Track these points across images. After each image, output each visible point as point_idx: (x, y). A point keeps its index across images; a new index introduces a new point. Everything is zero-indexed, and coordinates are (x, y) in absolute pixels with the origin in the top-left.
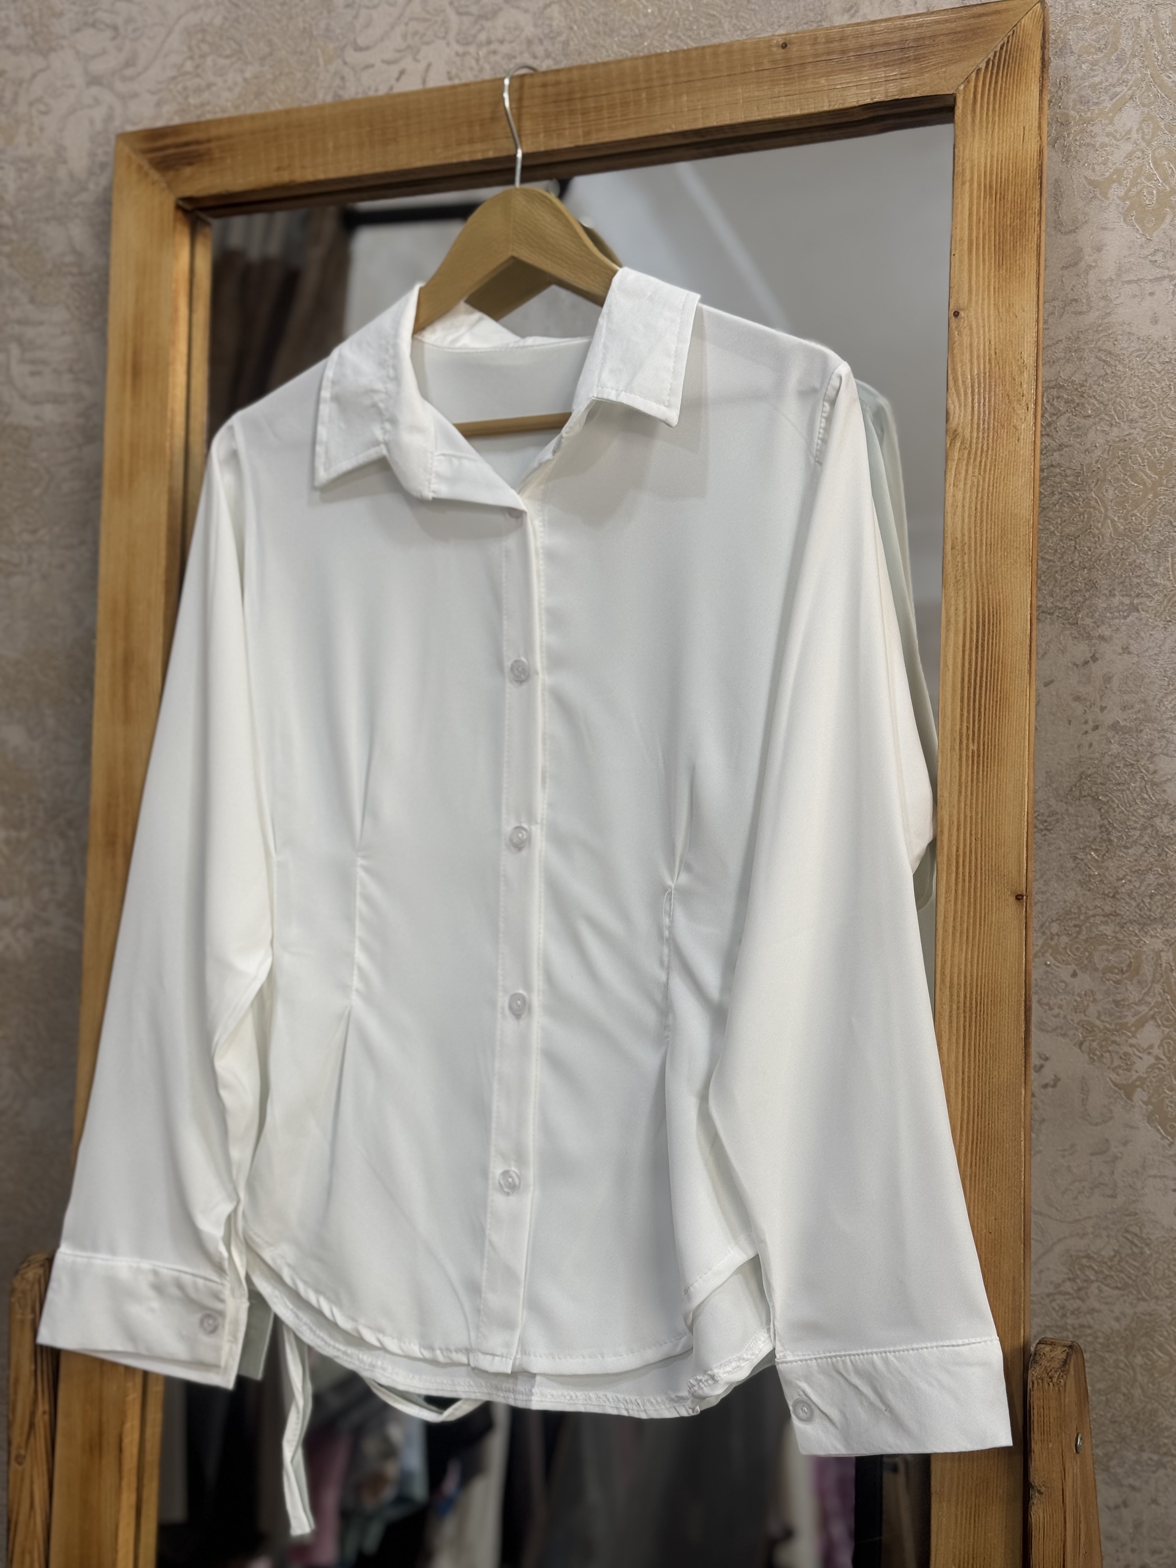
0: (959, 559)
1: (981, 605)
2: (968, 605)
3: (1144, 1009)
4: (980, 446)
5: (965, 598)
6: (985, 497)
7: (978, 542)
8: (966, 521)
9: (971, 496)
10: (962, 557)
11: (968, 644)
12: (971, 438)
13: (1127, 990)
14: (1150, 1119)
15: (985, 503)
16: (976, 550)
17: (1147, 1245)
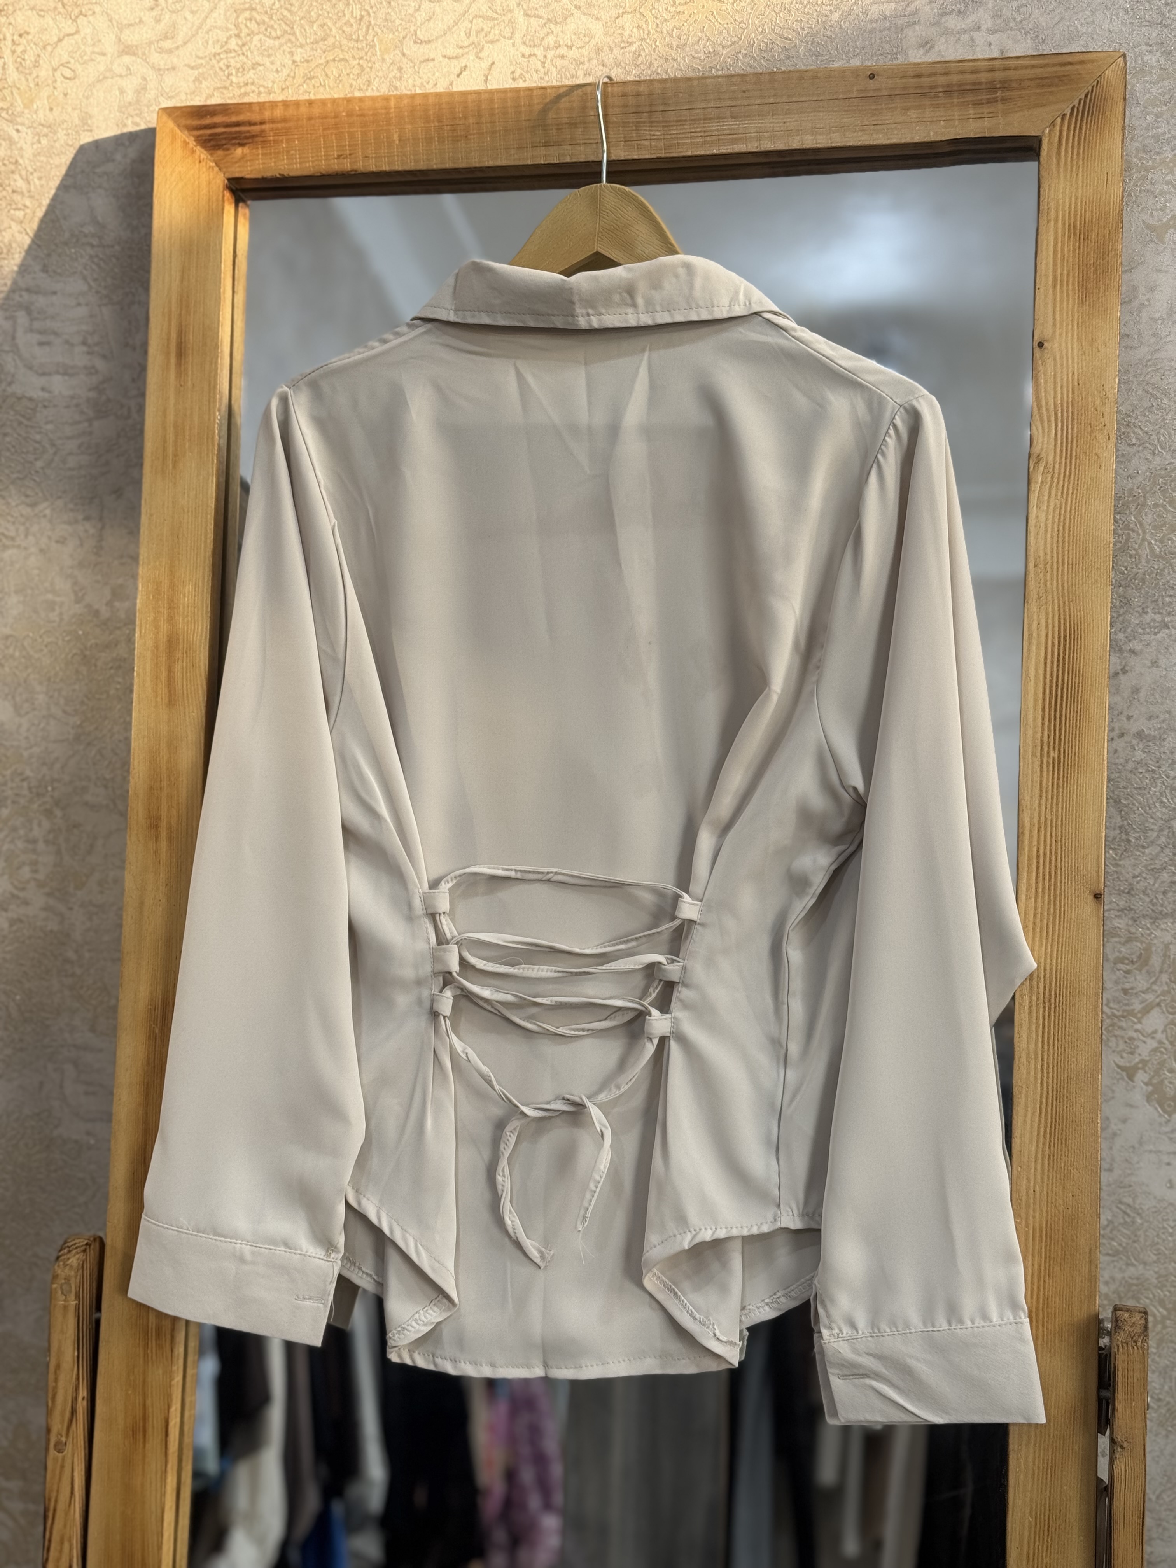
0: (1041, 576)
1: (1062, 622)
2: (1050, 621)
3: (1150, 997)
4: (1063, 471)
5: (1047, 614)
6: (1067, 520)
7: (1060, 561)
8: (1049, 540)
9: (1054, 517)
10: (1045, 575)
11: (1049, 657)
12: (1054, 463)
13: (1136, 979)
14: (1149, 1098)
15: (1067, 524)
16: (1058, 568)
17: (1139, 1214)
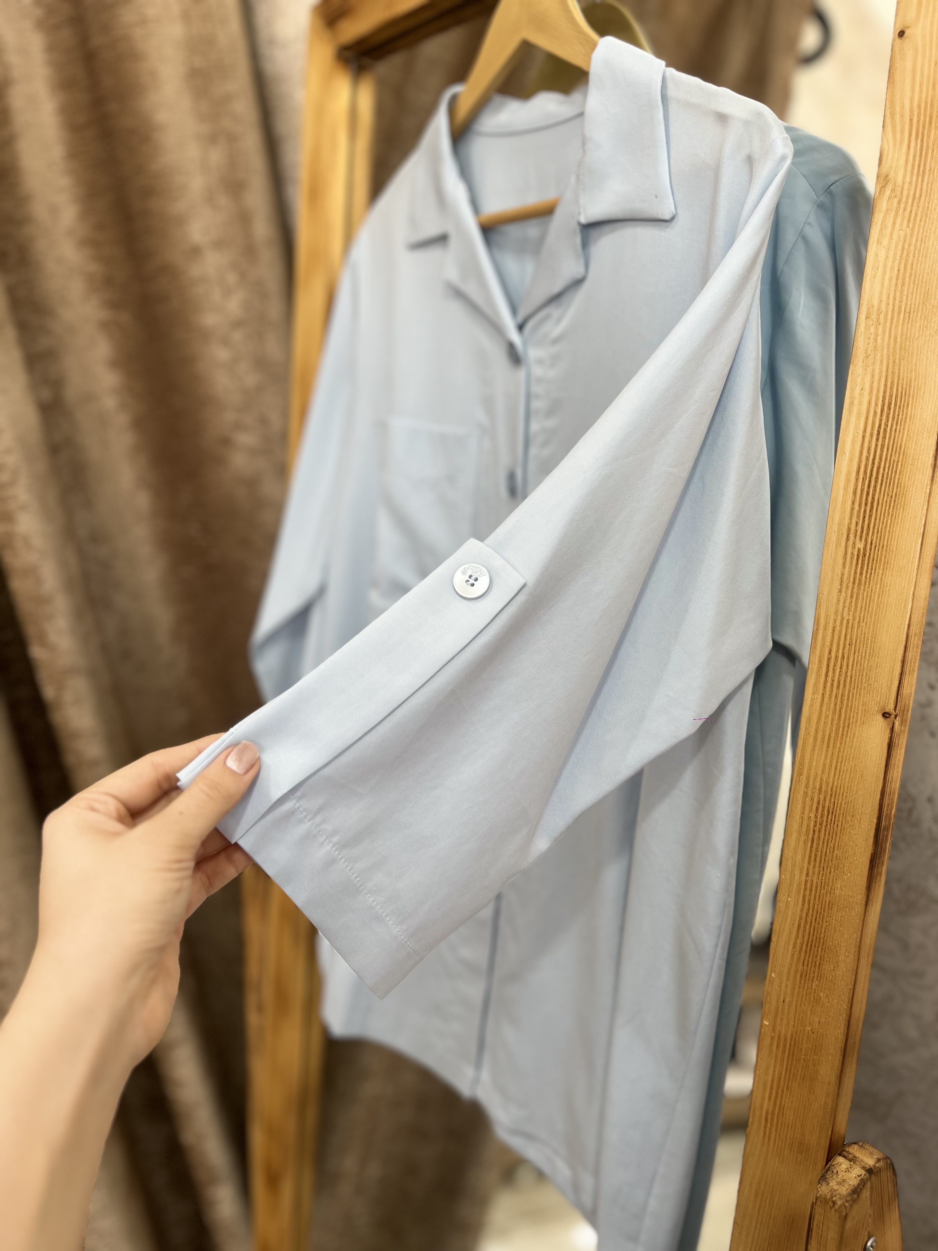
1: (889, 385)
2: (875, 385)
4: (912, 193)
5: (873, 376)
6: (911, 255)
7: (897, 308)
8: (886, 284)
10: (877, 328)
12: (904, 183)
16: (892, 318)
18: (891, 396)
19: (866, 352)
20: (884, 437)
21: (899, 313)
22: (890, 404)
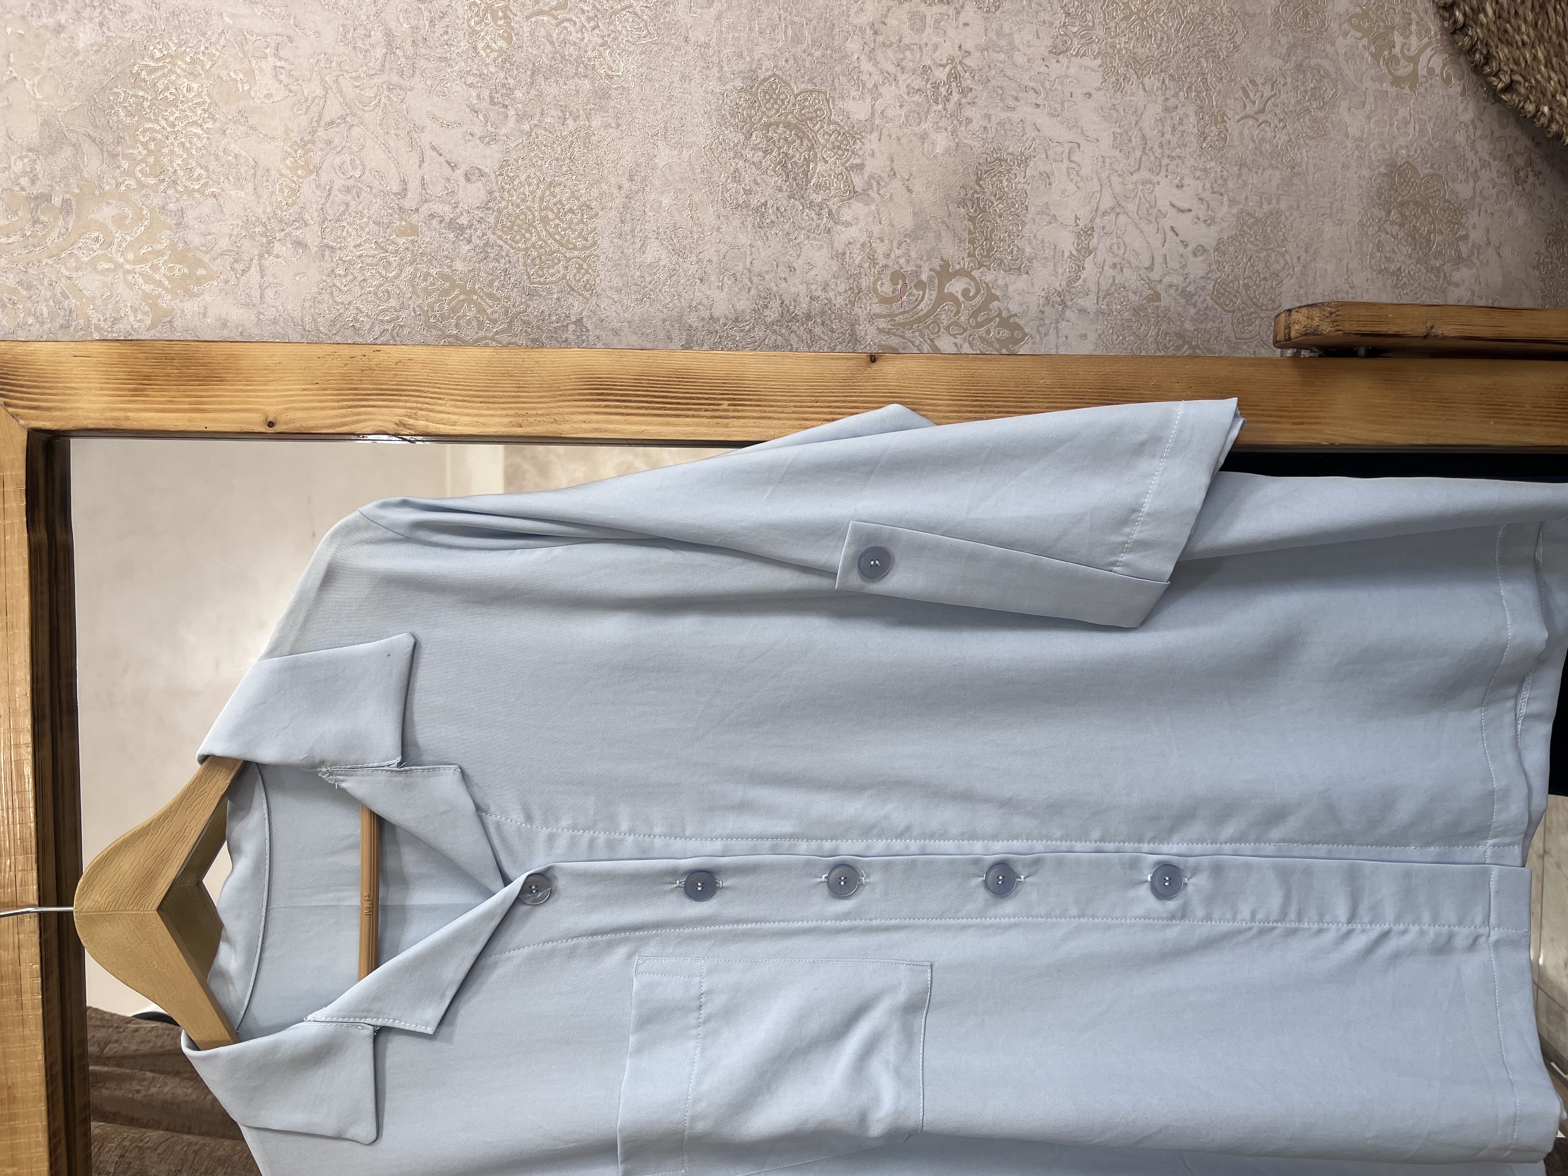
0: (531, 420)
1: (582, 397)
2: (584, 410)
4: (414, 399)
5: (573, 413)
6: (468, 393)
7: (515, 400)
11: (621, 410)
12: (405, 407)
15: (475, 393)
18: (591, 394)
19: (552, 423)
20: (628, 395)
21: (519, 397)
22: (598, 394)
